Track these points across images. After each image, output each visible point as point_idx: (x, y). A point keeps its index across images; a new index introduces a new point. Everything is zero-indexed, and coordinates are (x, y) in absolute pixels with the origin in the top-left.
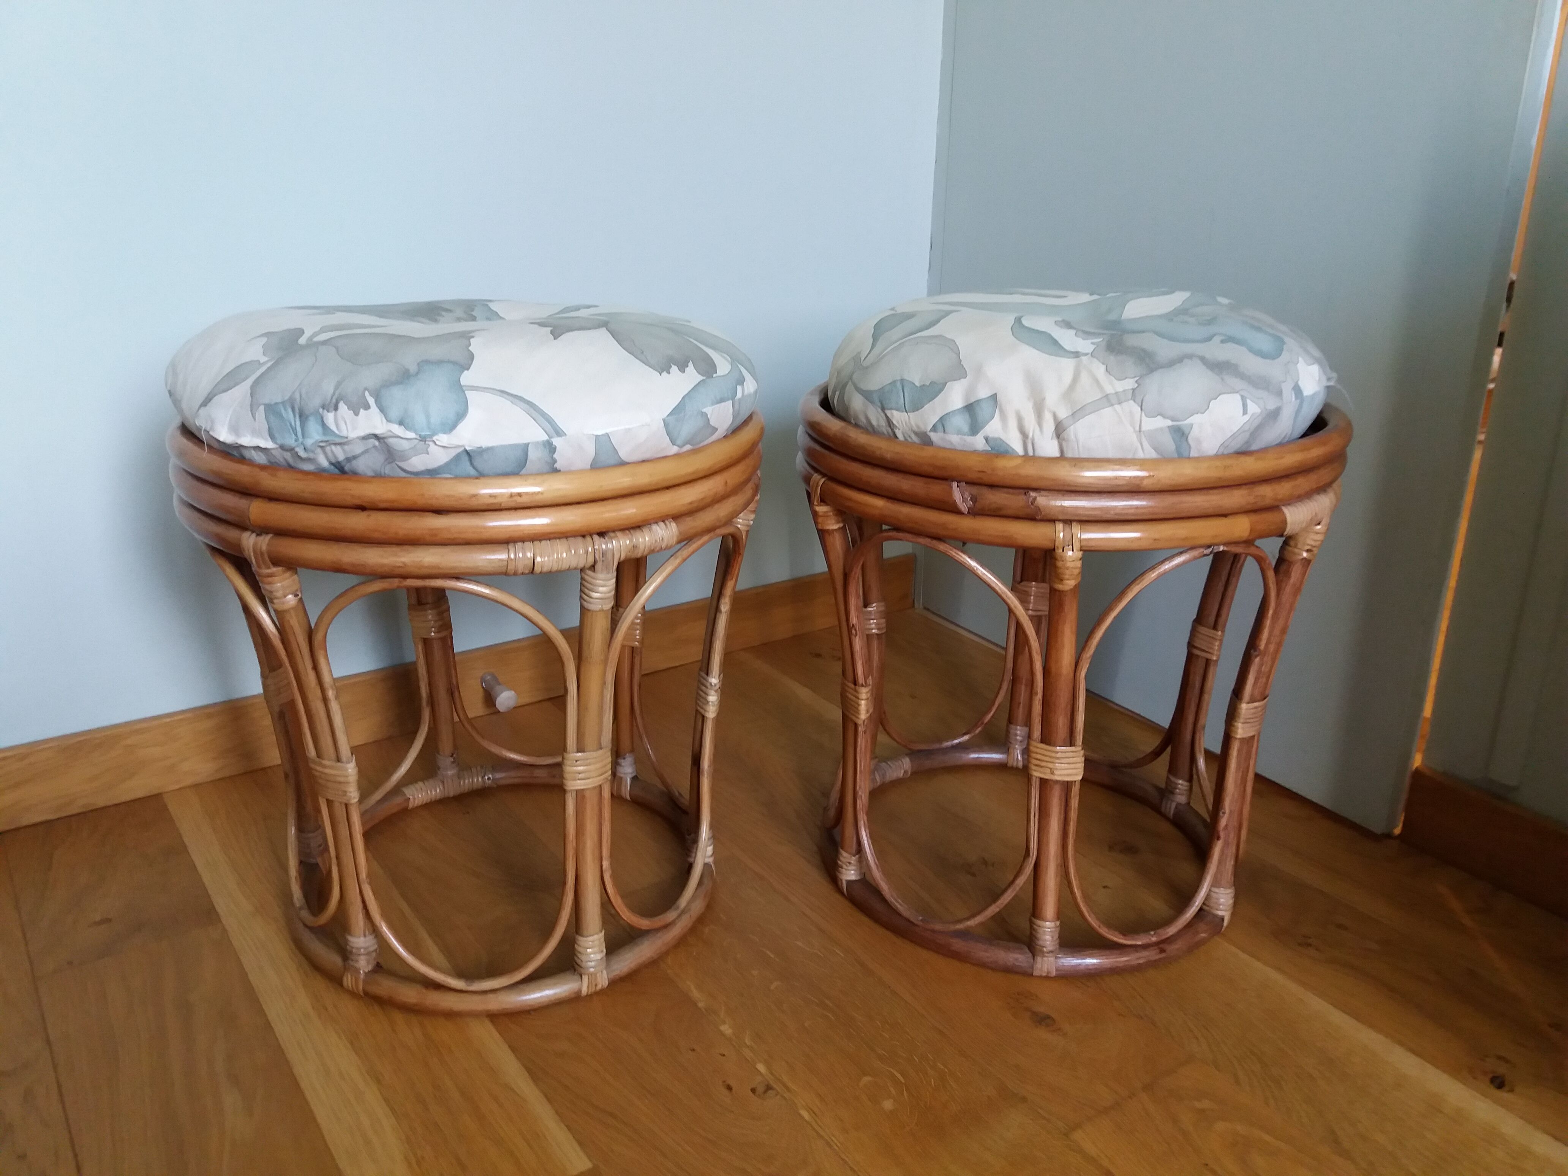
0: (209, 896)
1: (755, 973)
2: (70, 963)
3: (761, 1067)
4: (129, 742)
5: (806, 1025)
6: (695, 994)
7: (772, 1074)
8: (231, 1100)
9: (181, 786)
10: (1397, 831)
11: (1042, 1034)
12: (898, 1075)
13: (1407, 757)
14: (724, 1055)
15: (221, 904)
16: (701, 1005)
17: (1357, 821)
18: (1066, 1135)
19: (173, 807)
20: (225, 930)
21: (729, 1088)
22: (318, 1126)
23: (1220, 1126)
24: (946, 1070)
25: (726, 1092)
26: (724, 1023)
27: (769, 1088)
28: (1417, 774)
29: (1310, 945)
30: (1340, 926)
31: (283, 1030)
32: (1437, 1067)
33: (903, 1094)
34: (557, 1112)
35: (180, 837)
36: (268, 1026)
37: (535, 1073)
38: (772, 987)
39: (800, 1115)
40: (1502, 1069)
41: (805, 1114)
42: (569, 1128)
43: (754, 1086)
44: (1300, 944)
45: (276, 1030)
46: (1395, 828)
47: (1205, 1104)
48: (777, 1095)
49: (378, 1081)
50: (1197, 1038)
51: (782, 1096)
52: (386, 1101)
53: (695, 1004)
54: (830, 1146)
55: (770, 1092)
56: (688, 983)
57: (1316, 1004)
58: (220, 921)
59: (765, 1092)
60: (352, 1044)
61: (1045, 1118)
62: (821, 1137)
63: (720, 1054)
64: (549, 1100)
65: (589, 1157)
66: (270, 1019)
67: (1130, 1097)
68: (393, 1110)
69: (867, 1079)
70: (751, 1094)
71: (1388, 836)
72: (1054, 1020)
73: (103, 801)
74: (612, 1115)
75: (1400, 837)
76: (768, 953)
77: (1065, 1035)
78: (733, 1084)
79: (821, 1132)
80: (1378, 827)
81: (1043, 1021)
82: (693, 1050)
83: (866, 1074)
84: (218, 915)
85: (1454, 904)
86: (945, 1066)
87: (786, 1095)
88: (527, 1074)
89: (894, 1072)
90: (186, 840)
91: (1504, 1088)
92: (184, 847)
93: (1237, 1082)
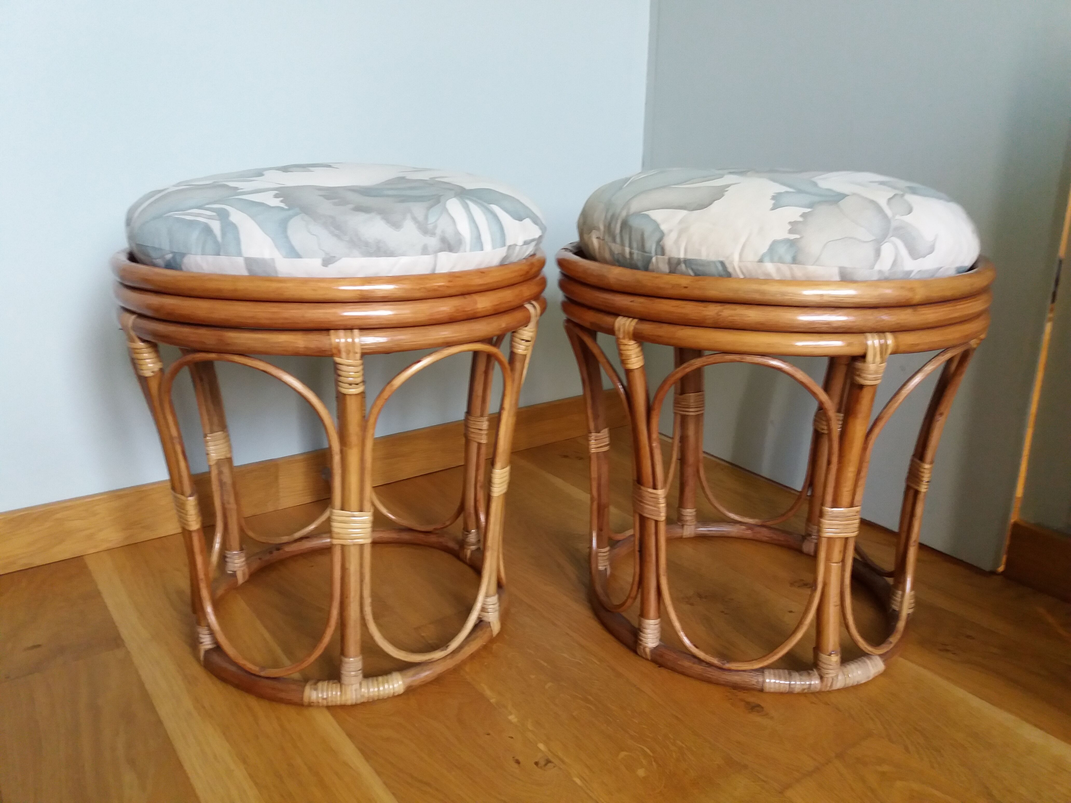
0: (116, 627)
1: (533, 677)
2: (8, 677)
3: (541, 746)
4: (59, 516)
5: (574, 714)
6: (488, 693)
7: (549, 750)
8: (129, 777)
9: (99, 550)
10: (1001, 569)
11: (755, 718)
12: (648, 751)
13: (1006, 514)
14: (512, 738)
15: (125, 633)
16: (493, 701)
18: (781, 793)
19: (92, 564)
20: (128, 653)
21: (518, 762)
23: (899, 784)
24: (684, 746)
25: (516, 765)
26: (511, 714)
27: (548, 762)
28: (1016, 526)
29: (947, 651)
30: (968, 637)
31: (171, 725)
32: (1057, 738)
33: (652, 765)
34: (385, 783)
35: (96, 585)
36: (159, 723)
37: (368, 754)
38: (547, 687)
39: (574, 782)
41: (577, 781)
42: (394, 794)
43: (537, 761)
44: (941, 650)
45: (164, 723)
46: (998, 567)
47: (885, 768)
48: (554, 767)
49: (245, 762)
50: (873, 720)
51: (560, 769)
52: (251, 777)
53: (488, 701)
55: (549, 764)
56: (483, 685)
57: (959, 693)
58: (124, 646)
59: (546, 765)
60: (224, 734)
61: (763, 781)
62: (591, 797)
63: (509, 737)
64: (379, 774)
66: (161, 716)
67: (827, 764)
68: (256, 784)
69: (623, 754)
70: (535, 766)
71: (993, 573)
72: (762, 708)
73: (38, 561)
74: (428, 784)
75: (1002, 573)
76: (542, 662)
77: (772, 718)
78: (520, 759)
79: (591, 794)
80: (987, 567)
81: (755, 708)
82: (488, 734)
83: (622, 750)
84: (122, 640)
85: (1050, 619)
86: (683, 743)
87: (563, 766)
88: (360, 754)
89: (644, 747)
90: (101, 588)
92: (99, 593)
93: (907, 750)
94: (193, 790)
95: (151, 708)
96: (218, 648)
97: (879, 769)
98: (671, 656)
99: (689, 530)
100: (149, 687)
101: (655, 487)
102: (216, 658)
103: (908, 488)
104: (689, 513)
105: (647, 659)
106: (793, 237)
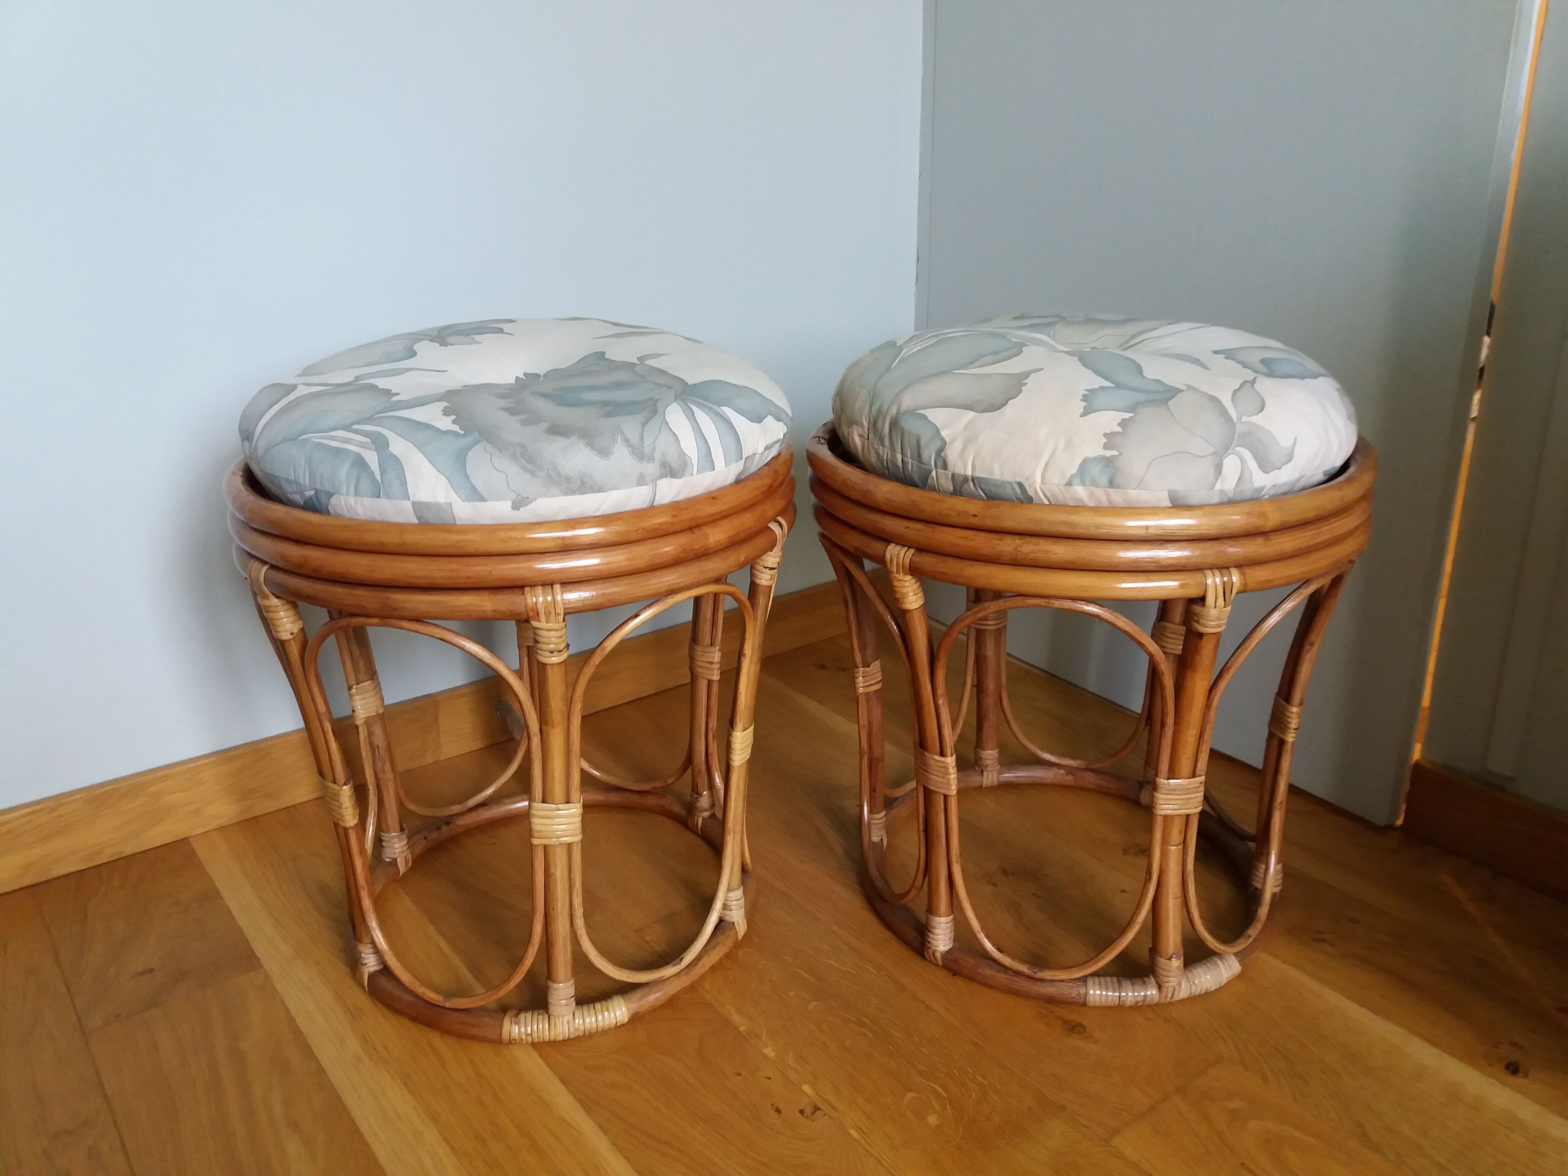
0: (247, 940)
1: (792, 994)
2: (117, 1016)
3: (806, 1088)
4: (153, 789)
5: (846, 1044)
6: (736, 1018)
7: (817, 1094)
8: (293, 1146)
9: (207, 829)
10: (1399, 822)
11: (1076, 1041)
12: (941, 1090)
13: (1407, 749)
14: (770, 1078)
15: (260, 949)
16: (742, 1029)
17: (1360, 813)
18: (1106, 1141)
19: (202, 852)
20: (267, 976)
21: (778, 1111)
23: (1253, 1125)
24: (985, 1082)
25: (775, 1115)
26: (766, 1046)
27: (816, 1109)
28: (1417, 765)
29: (1324, 940)
30: (1351, 920)
31: (336, 1074)
32: (1455, 1057)
33: (946, 1109)
34: (613, 1143)
35: (212, 881)
36: (320, 1070)
37: (588, 1105)
38: (810, 1007)
39: (849, 1134)
40: (1516, 1056)
41: (853, 1133)
43: (802, 1108)
44: (1314, 940)
45: (328, 1073)
46: (1397, 819)
47: (1237, 1104)
48: (824, 1115)
49: (436, 1121)
50: (1224, 1040)
51: (831, 1117)
52: (445, 1140)
53: (736, 1028)
54: (881, 1164)
55: (818, 1112)
56: (728, 1007)
57: (1336, 1000)
58: (260, 966)
59: (813, 1113)
60: (406, 1084)
61: (1084, 1126)
62: (871, 1155)
63: (766, 1077)
64: (605, 1131)
66: (322, 1063)
67: (1164, 1101)
68: (453, 1149)
69: (910, 1095)
70: (800, 1116)
71: (1391, 827)
72: (1084, 1027)
73: (130, 849)
74: (668, 1143)
75: (1401, 827)
76: (802, 972)
77: (1097, 1041)
78: (781, 1107)
79: (871, 1150)
80: (1380, 819)
81: (1074, 1028)
82: (739, 1074)
83: (910, 1090)
84: (260, 961)
85: (1459, 892)
86: (984, 1079)
87: (834, 1114)
88: (580, 1107)
89: (936, 1087)
90: (218, 885)
91: (1519, 1074)
92: (218, 892)
93: (1265, 1080)
94: (376, 1161)
95: (308, 1052)
96: (386, 970)
98: (969, 962)
99: (990, 778)
100: (301, 1023)
101: (942, 754)
102: (384, 982)
103: (1271, 735)
104: (990, 755)
105: (937, 965)
106: (1109, 453)
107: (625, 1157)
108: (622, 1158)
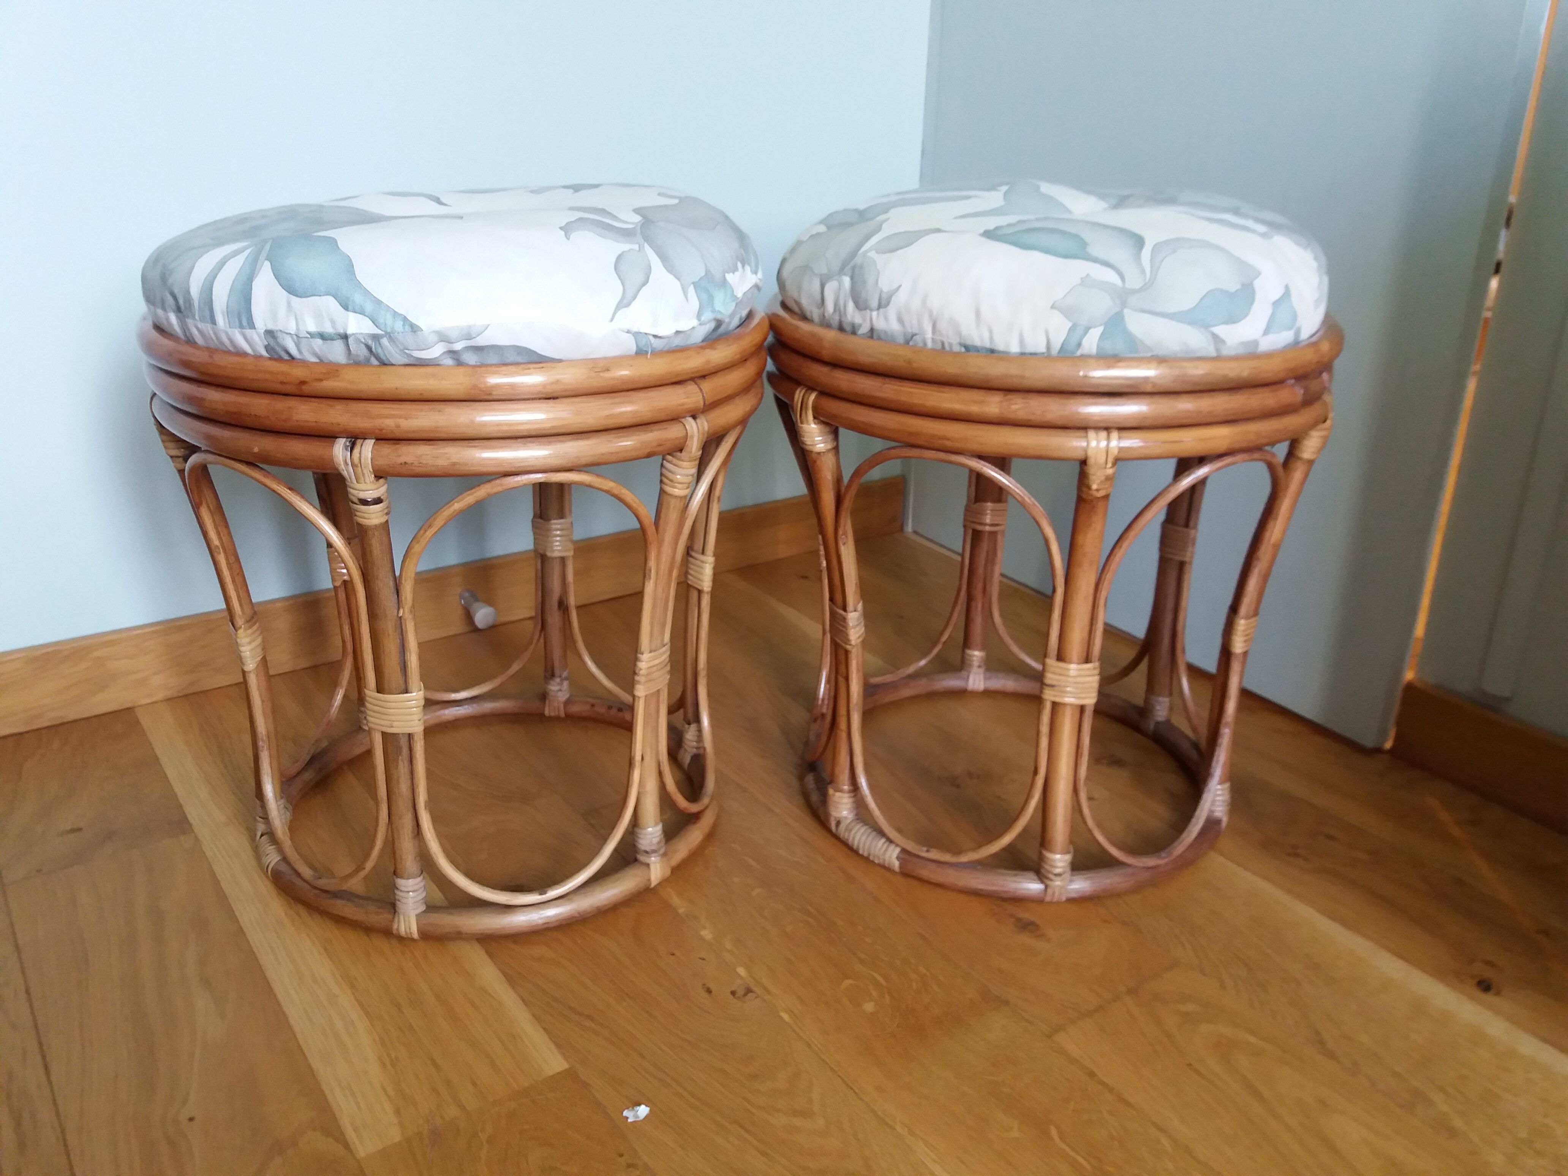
0: (181, 806)
1: (736, 880)
3: (741, 971)
4: (98, 653)
5: (788, 930)
6: (676, 901)
7: (752, 977)
8: (202, 1003)
9: (154, 699)
10: (1388, 745)
11: (1026, 939)
12: (881, 979)
13: (1399, 671)
14: (704, 959)
15: (192, 813)
16: (681, 911)
17: (1348, 735)
18: (1049, 1036)
19: (146, 721)
20: (197, 840)
21: (709, 991)
22: (290, 1027)
23: (1205, 1028)
24: (928, 974)
25: (706, 995)
26: (704, 928)
27: (749, 991)
28: (1410, 688)
29: (1297, 855)
30: (1329, 837)
31: (255, 937)
32: (1423, 971)
33: (884, 997)
34: (534, 1016)
35: (153, 749)
36: (241, 931)
38: (754, 894)
39: (780, 1017)
40: (1489, 973)
41: (785, 1016)
43: (733, 989)
44: (1288, 854)
45: (248, 935)
46: (1386, 742)
47: (1190, 1007)
48: (756, 997)
49: (352, 986)
50: (1183, 944)
51: (763, 1000)
52: (361, 1004)
53: (675, 911)
54: (809, 1046)
55: (750, 994)
56: (669, 890)
57: (1304, 912)
58: (193, 831)
59: (745, 994)
60: (326, 949)
61: (1026, 1020)
62: (801, 1038)
63: (700, 959)
64: (525, 1003)
65: (566, 1058)
66: (242, 925)
67: (1114, 1001)
68: (367, 1014)
69: (848, 982)
70: (731, 996)
71: (1378, 750)
72: (1038, 926)
73: (72, 714)
74: (589, 1017)
75: (1391, 751)
76: (750, 861)
77: (1049, 940)
78: (712, 987)
79: (801, 1033)
80: (1369, 741)
81: (1027, 926)
82: (673, 955)
83: (848, 977)
84: (190, 825)
85: (1444, 816)
86: (927, 970)
87: (767, 997)
88: (504, 979)
89: (876, 975)
90: (158, 753)
91: (1492, 991)
92: (156, 759)
93: (1223, 986)
94: (287, 1021)
95: (229, 914)
97: (1183, 1008)
100: (226, 886)
107: (544, 1029)
108: (541, 1029)
